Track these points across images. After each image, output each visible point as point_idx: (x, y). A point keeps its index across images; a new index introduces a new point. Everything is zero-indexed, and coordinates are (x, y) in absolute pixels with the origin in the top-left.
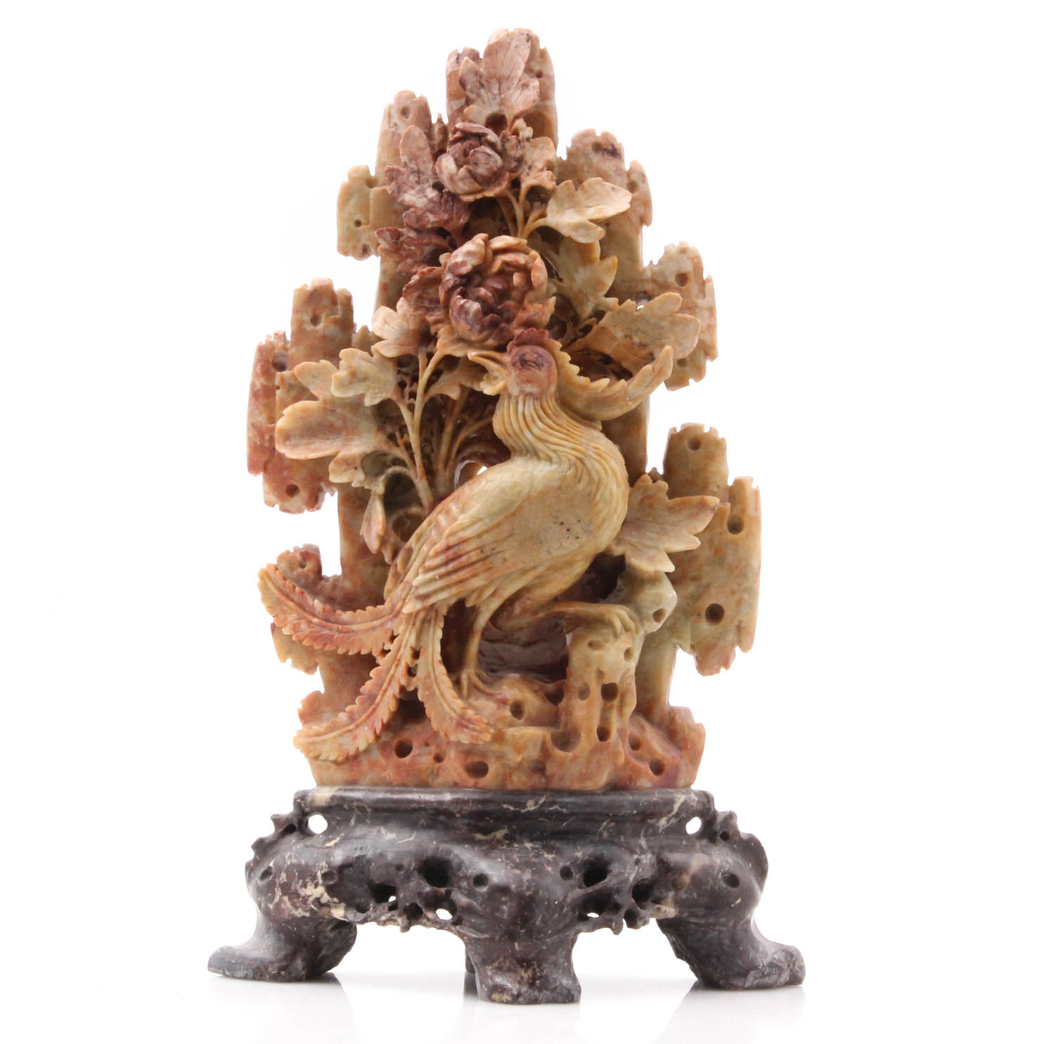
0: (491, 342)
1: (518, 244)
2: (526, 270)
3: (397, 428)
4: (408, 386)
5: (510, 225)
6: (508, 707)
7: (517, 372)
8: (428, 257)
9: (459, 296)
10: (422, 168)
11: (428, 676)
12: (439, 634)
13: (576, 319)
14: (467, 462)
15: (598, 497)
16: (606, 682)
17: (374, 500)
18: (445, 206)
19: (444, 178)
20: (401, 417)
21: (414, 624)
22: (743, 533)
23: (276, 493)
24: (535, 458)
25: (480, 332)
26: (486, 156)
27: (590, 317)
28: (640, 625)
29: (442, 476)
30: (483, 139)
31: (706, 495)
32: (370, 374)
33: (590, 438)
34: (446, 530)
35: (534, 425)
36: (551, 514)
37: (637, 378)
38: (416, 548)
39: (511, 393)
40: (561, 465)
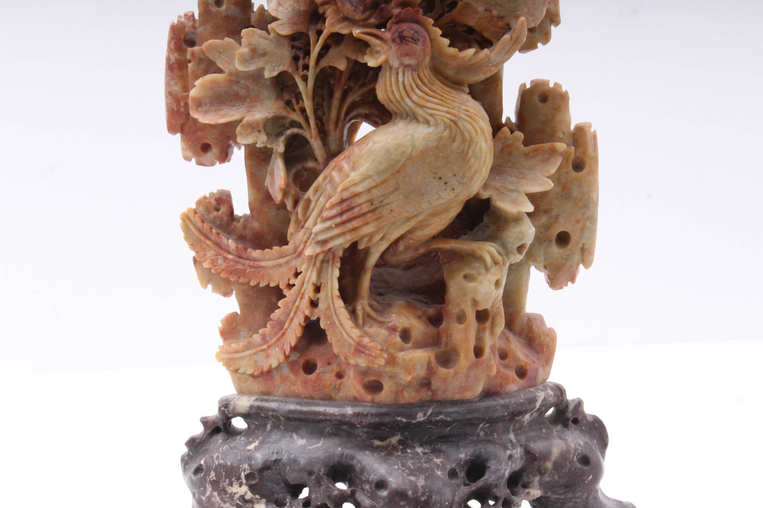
0: (372, 21)
3: (293, 95)
4: (301, 59)
6: (398, 334)
7: (397, 47)
11: (328, 308)
12: (337, 273)
14: (352, 121)
15: (470, 154)
16: (480, 308)
17: (276, 158)
20: (296, 85)
21: (315, 264)
22: (585, 171)
23: (192, 150)
24: (414, 121)
25: (363, 12)
28: (506, 258)
29: (333, 137)
31: (555, 142)
32: (268, 50)
33: (460, 101)
34: (339, 185)
35: (413, 93)
36: (431, 171)
37: (498, 46)
38: (313, 199)
39: (392, 66)
40: (437, 128)
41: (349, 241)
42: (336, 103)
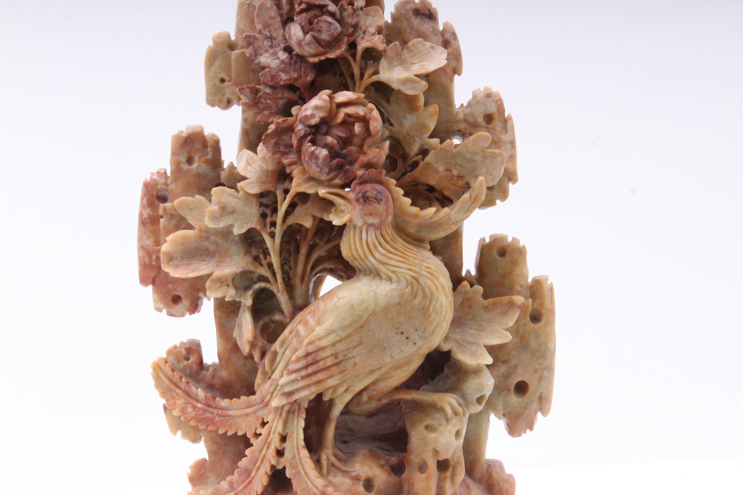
0: (337, 181)
1: (357, 99)
2: (365, 121)
3: (261, 251)
4: (269, 217)
5: (349, 81)
6: (361, 483)
7: (361, 207)
8: (282, 107)
9: (310, 144)
10: (274, 34)
11: (294, 457)
12: (302, 424)
13: (405, 156)
14: (318, 275)
15: (431, 310)
16: (441, 458)
17: (244, 311)
18: (294, 67)
19: (293, 43)
20: (263, 241)
21: (281, 415)
22: (542, 323)
23: (163, 302)
24: (377, 278)
26: (327, 24)
27: (417, 155)
28: (466, 409)
29: (299, 291)
30: (324, 9)
31: (513, 295)
32: (237, 208)
33: (421, 258)
34: (305, 339)
35: (376, 251)
36: (393, 326)
37: (458, 205)
38: (280, 352)
39: (356, 225)
40: (399, 285)
41: (315, 392)
42: (302, 258)
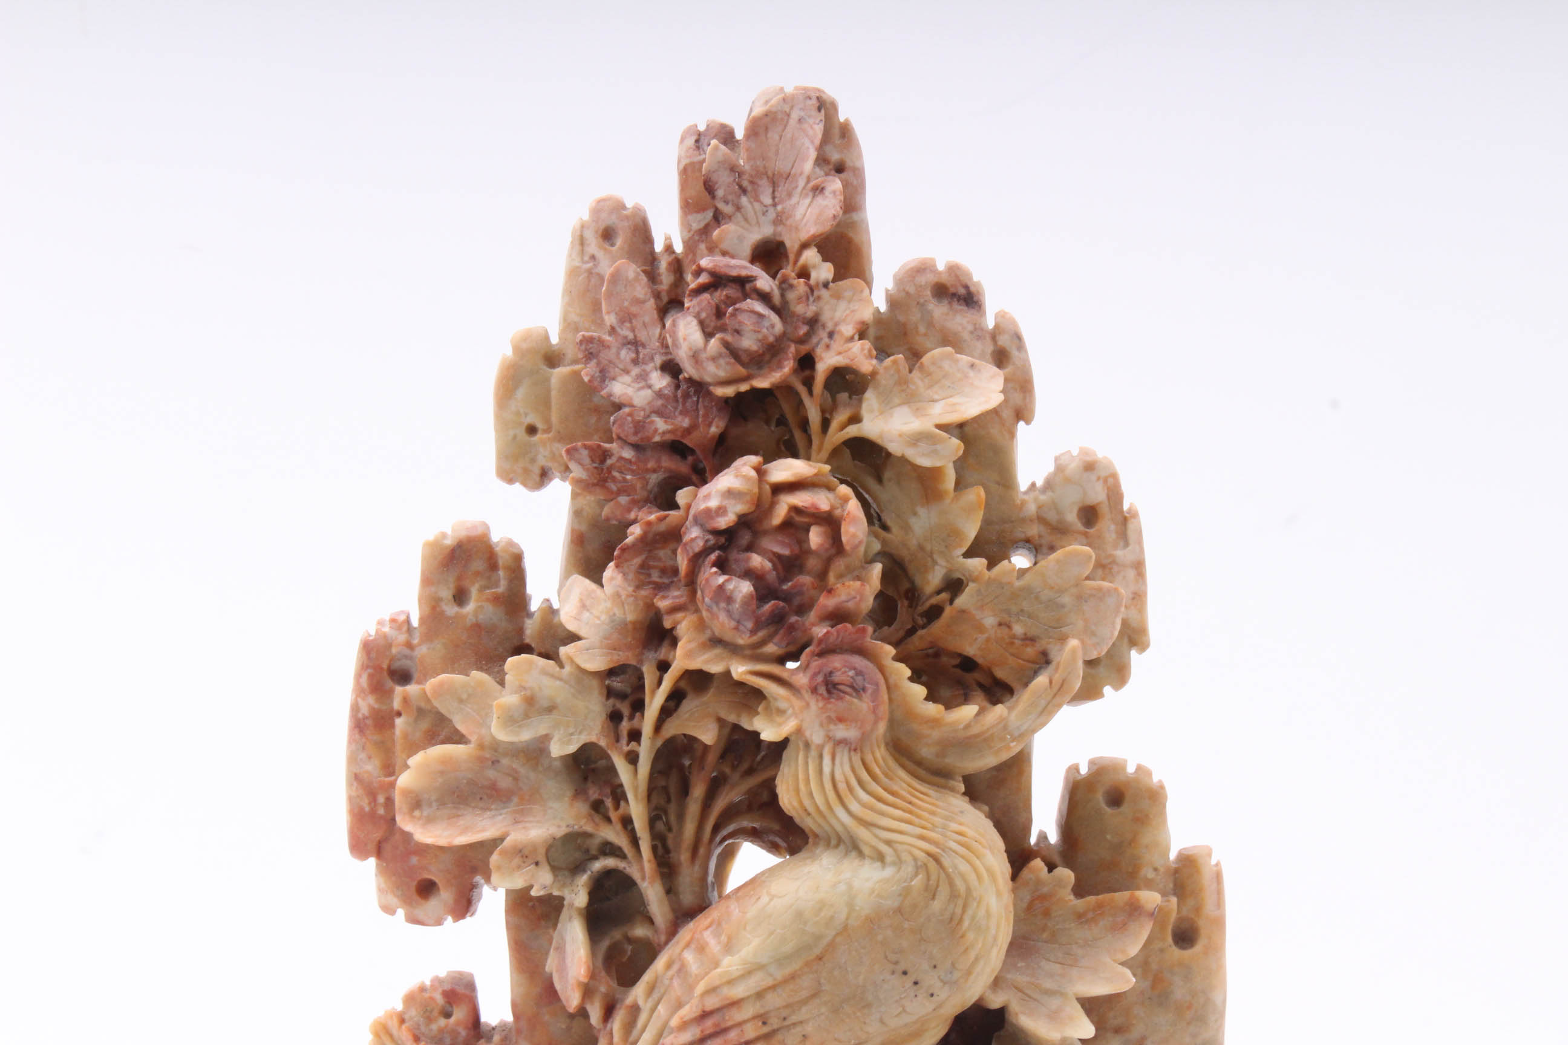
0: (771, 648)
1: (816, 475)
2: (831, 522)
3: (608, 790)
4: (625, 719)
5: (798, 435)
7: (821, 704)
8: (656, 489)
9: (714, 569)
10: (642, 336)
13: (913, 595)
14: (726, 843)
15: (966, 923)
17: (570, 918)
18: (684, 404)
19: (682, 355)
20: (612, 770)
22: (1198, 948)
23: (399, 893)
24: (854, 854)
25: (753, 632)
26: (754, 318)
27: (938, 592)
29: (687, 877)
30: (748, 286)
31: (1138, 889)
32: (558, 700)
33: (947, 813)
34: (699, 981)
35: (852, 799)
36: (886, 957)
37: (1025, 698)
38: (645, 1006)
39: (810, 742)
40: (900, 868)
42: (693, 808)
